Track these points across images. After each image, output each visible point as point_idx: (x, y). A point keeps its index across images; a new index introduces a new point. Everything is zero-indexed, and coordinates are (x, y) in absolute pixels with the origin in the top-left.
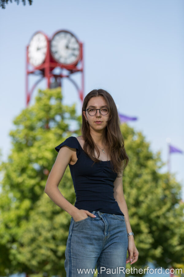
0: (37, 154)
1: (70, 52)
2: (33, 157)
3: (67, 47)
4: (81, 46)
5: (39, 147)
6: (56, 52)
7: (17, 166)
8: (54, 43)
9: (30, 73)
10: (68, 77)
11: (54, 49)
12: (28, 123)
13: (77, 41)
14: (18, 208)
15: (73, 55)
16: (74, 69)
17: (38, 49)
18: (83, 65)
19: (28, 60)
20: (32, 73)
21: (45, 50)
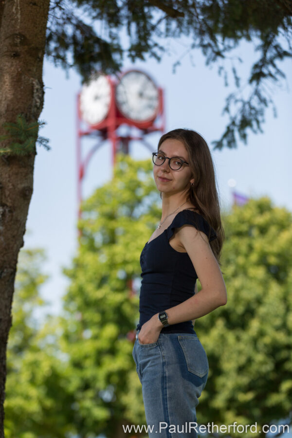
0: (125, 255)
1: (144, 102)
2: (119, 259)
3: (141, 95)
4: (161, 93)
5: (127, 245)
6: (124, 103)
7: (95, 273)
8: (120, 89)
9: (82, 135)
10: (141, 139)
11: (121, 98)
12: (107, 209)
13: (155, 86)
14: (96, 337)
15: (150, 106)
16: (150, 128)
17: (97, 98)
18: (164, 122)
19: (80, 114)
20: (87, 134)
21: (107, 100)
